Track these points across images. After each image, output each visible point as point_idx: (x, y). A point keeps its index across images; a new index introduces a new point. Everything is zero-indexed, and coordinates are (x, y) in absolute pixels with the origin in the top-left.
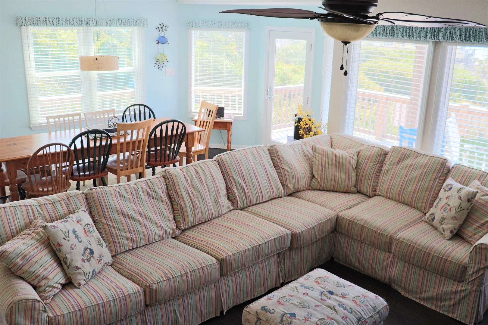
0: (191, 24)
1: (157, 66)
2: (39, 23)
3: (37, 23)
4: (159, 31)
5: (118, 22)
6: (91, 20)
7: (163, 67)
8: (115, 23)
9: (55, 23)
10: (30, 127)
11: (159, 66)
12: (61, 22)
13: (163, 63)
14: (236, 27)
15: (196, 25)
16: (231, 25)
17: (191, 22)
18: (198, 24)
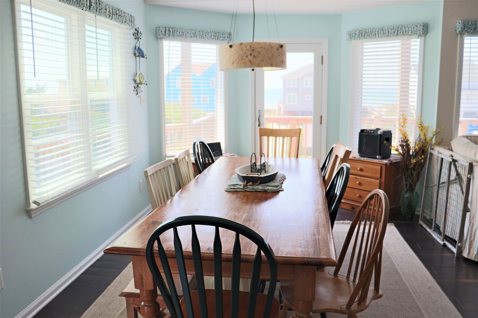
0: (167, 32)
1: (135, 90)
5: (118, 14)
7: (139, 92)
13: (140, 87)
14: (218, 39)
15: (173, 34)
16: (213, 36)
17: (167, 29)
18: (175, 33)
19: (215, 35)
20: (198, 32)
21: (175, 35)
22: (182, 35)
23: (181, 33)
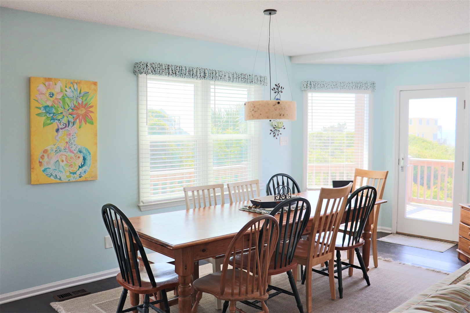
0: (309, 85)
1: (272, 133)
2: (161, 71)
3: (159, 70)
4: (275, 92)
5: (240, 78)
6: (214, 72)
7: (278, 135)
8: (238, 78)
9: (177, 73)
10: (139, 207)
11: (275, 134)
12: (184, 72)
13: (279, 131)
14: (360, 88)
15: (314, 86)
16: (354, 86)
17: (309, 83)
18: (316, 85)
19: (356, 85)
20: (339, 83)
21: (316, 87)
22: (323, 87)
23: (322, 85)
